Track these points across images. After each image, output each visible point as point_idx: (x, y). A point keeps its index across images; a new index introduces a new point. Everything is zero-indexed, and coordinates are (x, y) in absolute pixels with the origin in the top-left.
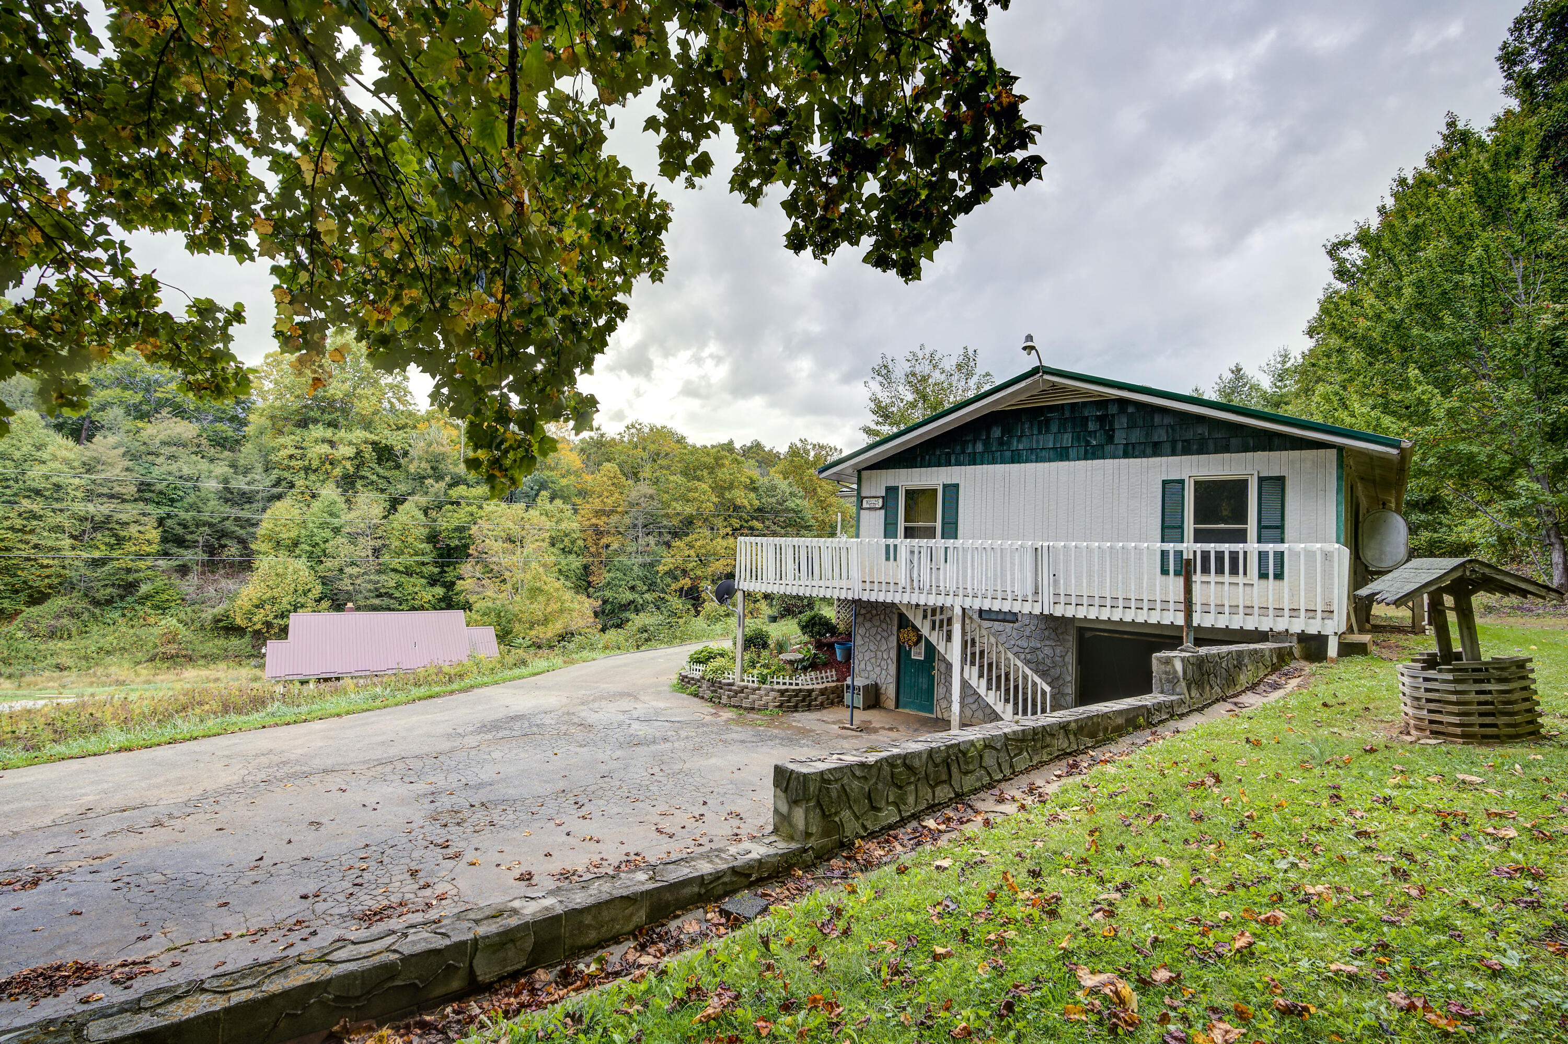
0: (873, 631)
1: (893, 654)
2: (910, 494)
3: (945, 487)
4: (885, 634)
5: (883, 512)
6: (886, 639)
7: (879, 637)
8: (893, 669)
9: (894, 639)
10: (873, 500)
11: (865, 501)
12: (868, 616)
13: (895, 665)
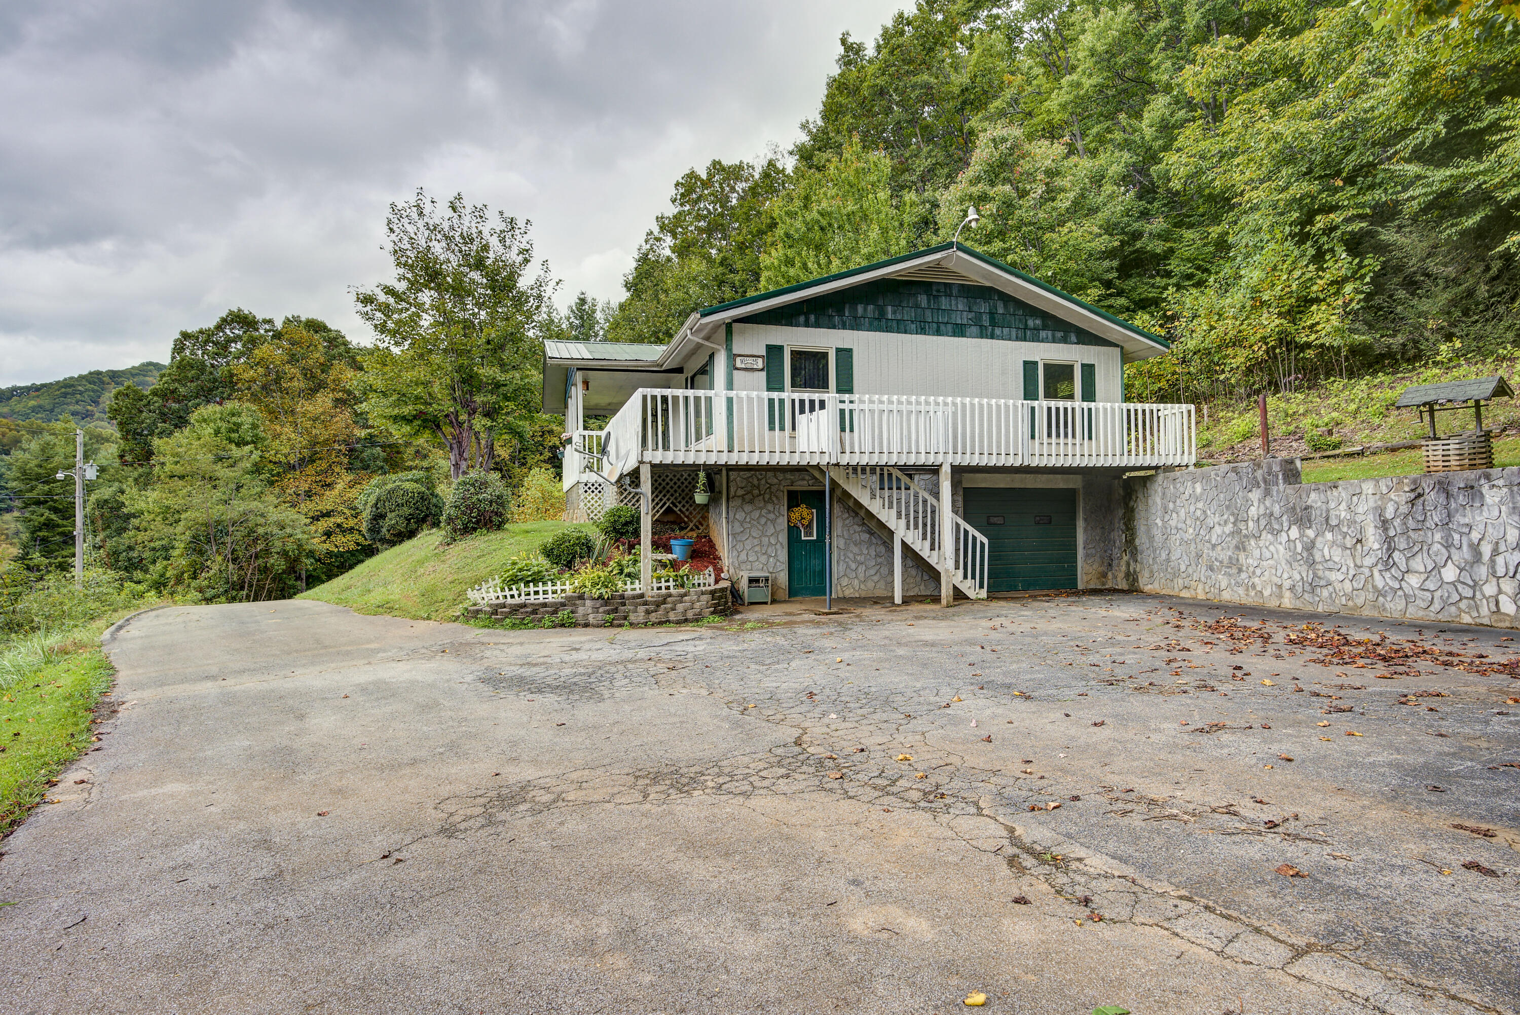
0: (756, 514)
1: (783, 538)
2: (797, 355)
3: (839, 351)
4: (771, 516)
5: (764, 374)
6: (773, 522)
7: (763, 521)
8: (783, 555)
9: (783, 523)
10: (750, 360)
11: (738, 360)
12: (748, 497)
13: (785, 551)
